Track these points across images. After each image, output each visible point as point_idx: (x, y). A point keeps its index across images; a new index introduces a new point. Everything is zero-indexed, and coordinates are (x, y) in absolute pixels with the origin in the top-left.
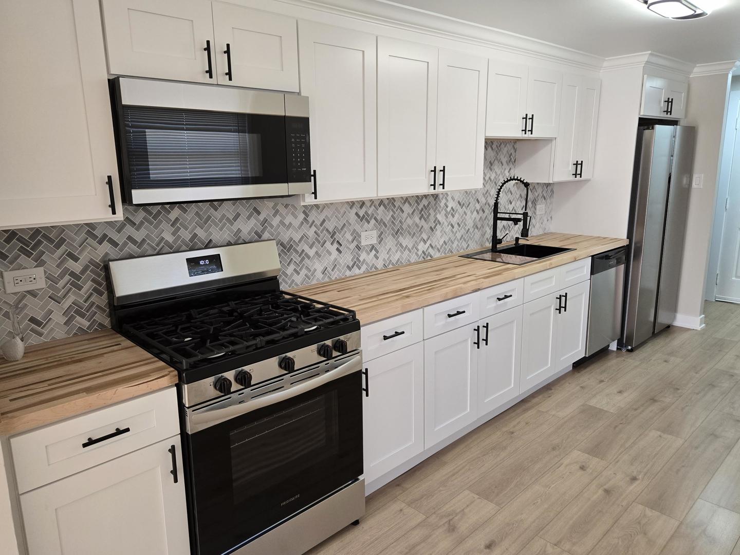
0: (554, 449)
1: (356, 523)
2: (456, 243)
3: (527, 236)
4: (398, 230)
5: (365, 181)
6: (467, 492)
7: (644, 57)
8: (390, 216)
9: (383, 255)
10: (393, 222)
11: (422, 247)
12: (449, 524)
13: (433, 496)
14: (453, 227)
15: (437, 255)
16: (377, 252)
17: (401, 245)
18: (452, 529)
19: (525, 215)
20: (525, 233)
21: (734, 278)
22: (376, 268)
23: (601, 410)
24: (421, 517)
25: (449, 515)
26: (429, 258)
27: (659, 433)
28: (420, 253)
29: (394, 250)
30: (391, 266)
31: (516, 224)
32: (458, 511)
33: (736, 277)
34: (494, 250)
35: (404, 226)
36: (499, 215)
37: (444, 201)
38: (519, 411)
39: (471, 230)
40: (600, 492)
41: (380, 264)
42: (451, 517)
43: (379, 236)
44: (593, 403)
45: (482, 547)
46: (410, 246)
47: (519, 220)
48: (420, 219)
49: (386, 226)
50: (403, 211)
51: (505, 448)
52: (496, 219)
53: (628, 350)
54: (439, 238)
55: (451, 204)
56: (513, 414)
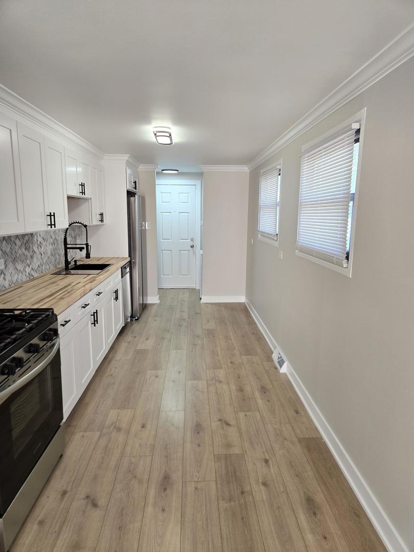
0: (138, 374)
1: (61, 456)
2: (44, 266)
3: (89, 258)
4: (15, 258)
5: (18, 221)
6: (112, 411)
7: (126, 157)
8: (9, 248)
9: (8, 277)
10: (11, 252)
11: (28, 270)
12: (116, 428)
13: (95, 421)
14: (41, 255)
15: (36, 275)
16: (5, 275)
17: (17, 269)
18: (119, 429)
19: (87, 245)
20: (88, 256)
21: (162, 276)
22: (5, 287)
23: (145, 350)
24: (98, 434)
25: (112, 425)
26: (32, 277)
27: (175, 351)
28: (27, 274)
29: (13, 273)
30: (13, 285)
31: (81, 251)
32: (115, 420)
33: (163, 275)
34: (67, 268)
35: (18, 256)
36: (68, 246)
37: (36, 237)
38: (106, 364)
39: (50, 257)
40: (171, 383)
41: (7, 284)
42: (114, 425)
43: (5, 263)
44: (139, 347)
45: (140, 428)
46: (22, 270)
47: (83, 248)
48: (25, 250)
49: (8, 255)
50: (16, 245)
51: (114, 383)
52: (66, 249)
53: (136, 320)
54: (36, 263)
55: (40, 239)
56: (104, 366)
